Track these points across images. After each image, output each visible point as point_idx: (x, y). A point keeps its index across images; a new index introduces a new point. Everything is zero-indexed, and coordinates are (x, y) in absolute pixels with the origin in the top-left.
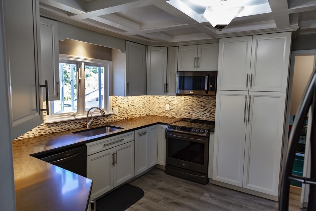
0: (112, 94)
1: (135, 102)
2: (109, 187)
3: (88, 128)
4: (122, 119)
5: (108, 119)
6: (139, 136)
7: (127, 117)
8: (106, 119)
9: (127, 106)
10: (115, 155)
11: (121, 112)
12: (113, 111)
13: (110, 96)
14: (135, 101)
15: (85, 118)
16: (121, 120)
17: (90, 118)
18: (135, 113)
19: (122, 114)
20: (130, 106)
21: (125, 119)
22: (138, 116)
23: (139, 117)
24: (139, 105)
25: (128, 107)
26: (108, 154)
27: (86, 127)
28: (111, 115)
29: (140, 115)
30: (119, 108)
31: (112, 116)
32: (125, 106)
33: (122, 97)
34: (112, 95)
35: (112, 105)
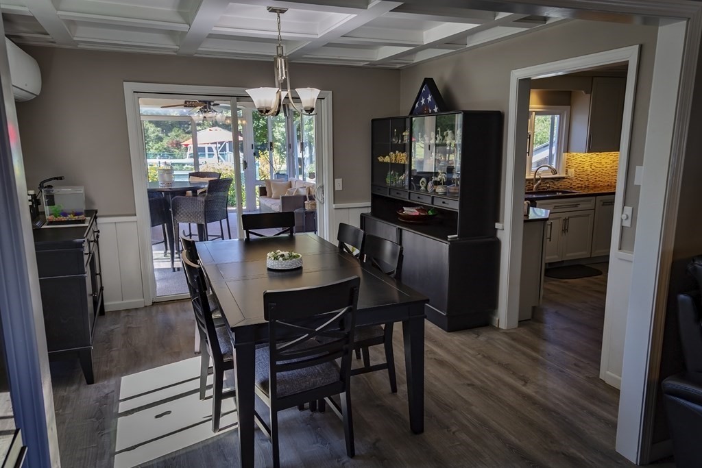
0: (567, 150)
1: (603, 163)
2: (556, 257)
3: (534, 190)
4: (580, 185)
5: (559, 185)
6: (603, 205)
7: (587, 183)
8: (556, 183)
9: (589, 167)
10: (566, 220)
11: (578, 175)
12: (567, 173)
13: (564, 154)
14: (603, 161)
15: (532, 179)
16: (578, 187)
17: (537, 180)
18: (601, 180)
19: (580, 179)
20: (593, 167)
21: (583, 186)
22: (606, 184)
23: (608, 185)
24: (608, 168)
25: (590, 169)
26: (559, 218)
27: (532, 190)
28: (564, 178)
29: (609, 183)
30: (577, 170)
31: (565, 180)
32: (586, 168)
33: (582, 155)
34: (567, 152)
35: (566, 166)
